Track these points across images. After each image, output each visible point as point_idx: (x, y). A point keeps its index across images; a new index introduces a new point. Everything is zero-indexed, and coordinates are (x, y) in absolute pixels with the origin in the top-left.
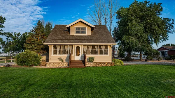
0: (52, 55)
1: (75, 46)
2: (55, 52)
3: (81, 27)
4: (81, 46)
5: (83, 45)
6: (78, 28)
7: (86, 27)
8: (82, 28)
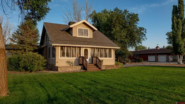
0: (60, 58)
1: (84, 48)
2: (63, 55)
3: (83, 28)
4: (88, 48)
5: (91, 48)
6: (81, 29)
7: (89, 29)
8: (84, 30)
